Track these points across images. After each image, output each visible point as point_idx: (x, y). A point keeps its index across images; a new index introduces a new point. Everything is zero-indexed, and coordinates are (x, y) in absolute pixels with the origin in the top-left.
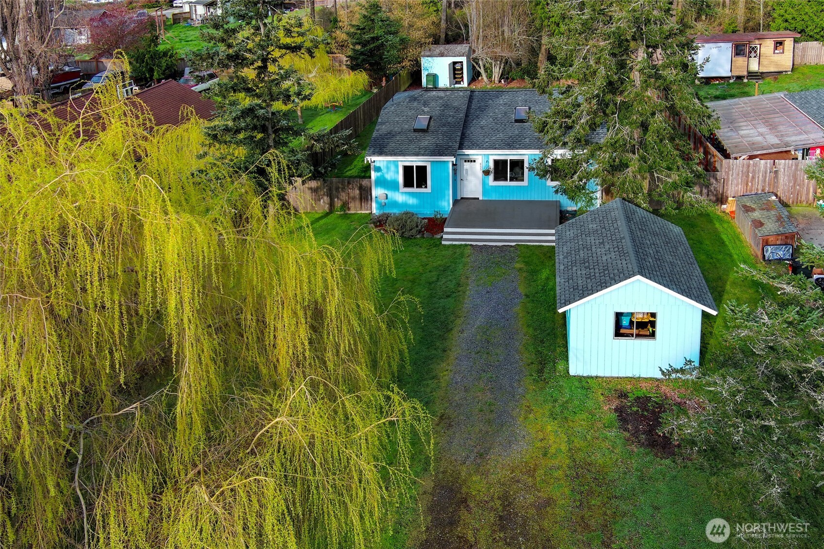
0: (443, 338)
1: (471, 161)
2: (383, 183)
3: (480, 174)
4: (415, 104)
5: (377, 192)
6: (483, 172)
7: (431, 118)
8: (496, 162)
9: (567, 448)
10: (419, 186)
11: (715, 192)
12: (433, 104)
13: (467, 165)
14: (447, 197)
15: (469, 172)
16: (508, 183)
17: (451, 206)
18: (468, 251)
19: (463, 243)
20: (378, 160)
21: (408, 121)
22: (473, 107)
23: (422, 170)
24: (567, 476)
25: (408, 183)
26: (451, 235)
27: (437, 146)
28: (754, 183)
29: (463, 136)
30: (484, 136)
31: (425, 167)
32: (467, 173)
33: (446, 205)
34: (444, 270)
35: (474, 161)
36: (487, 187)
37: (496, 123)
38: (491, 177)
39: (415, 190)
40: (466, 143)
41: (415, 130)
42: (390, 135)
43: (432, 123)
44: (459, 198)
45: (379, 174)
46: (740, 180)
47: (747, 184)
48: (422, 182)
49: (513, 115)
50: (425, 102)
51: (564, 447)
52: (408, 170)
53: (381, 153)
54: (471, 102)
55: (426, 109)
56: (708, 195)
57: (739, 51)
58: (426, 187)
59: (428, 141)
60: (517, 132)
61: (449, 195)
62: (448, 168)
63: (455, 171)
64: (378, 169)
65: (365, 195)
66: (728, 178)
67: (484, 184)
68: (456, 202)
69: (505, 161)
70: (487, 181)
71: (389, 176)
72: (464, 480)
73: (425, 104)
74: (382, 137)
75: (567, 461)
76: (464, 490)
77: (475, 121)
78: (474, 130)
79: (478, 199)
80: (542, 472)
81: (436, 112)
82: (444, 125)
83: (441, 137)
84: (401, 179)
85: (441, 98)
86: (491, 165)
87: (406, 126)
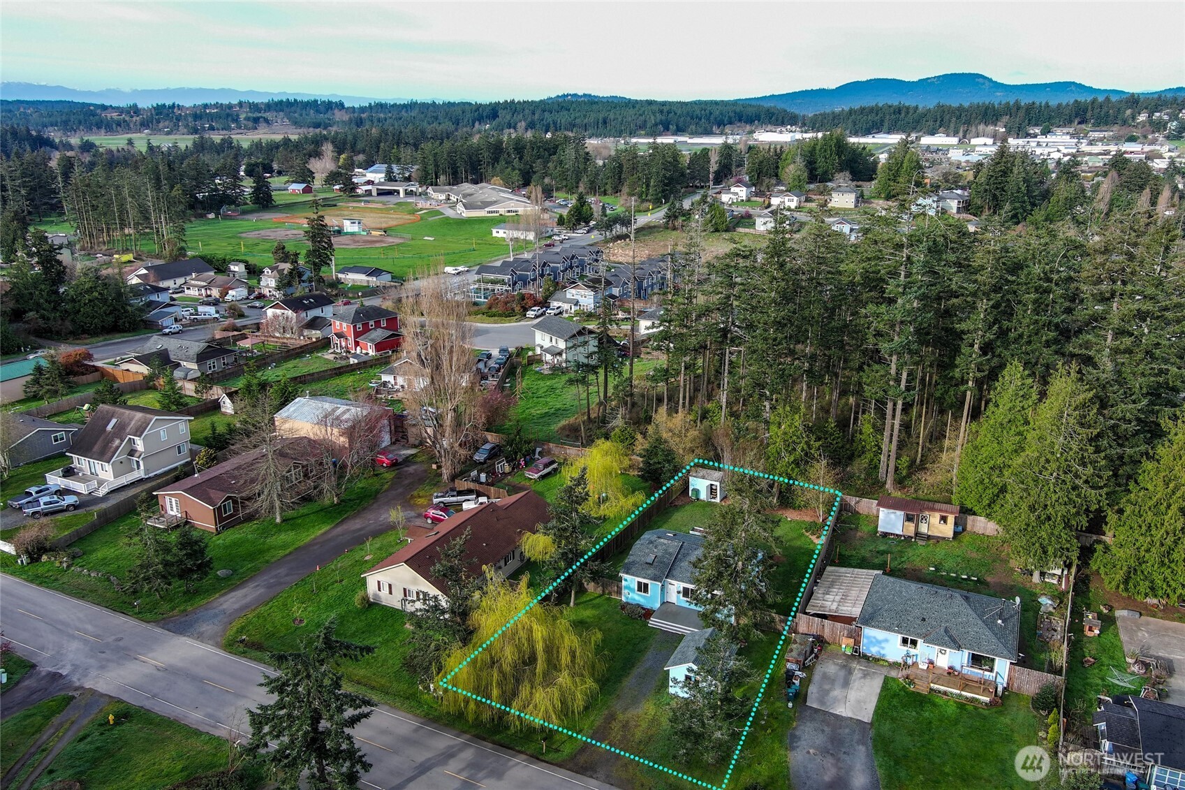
0: (630, 669)
2: (627, 587)
4: (651, 546)
5: (625, 591)
6: (677, 591)
7: (656, 557)
8: (684, 588)
12: (660, 547)
13: (669, 587)
14: (657, 600)
15: (670, 590)
17: (659, 605)
18: (658, 632)
19: (659, 628)
20: (625, 576)
21: (643, 557)
23: (646, 586)
25: (639, 590)
26: (654, 622)
27: (655, 575)
29: (670, 571)
31: (648, 584)
33: (657, 605)
34: (644, 639)
35: (673, 585)
36: (679, 598)
37: (688, 566)
38: (681, 595)
39: (643, 593)
40: (670, 576)
41: (647, 563)
42: (633, 563)
43: (656, 560)
44: (664, 601)
45: (626, 583)
48: (646, 591)
50: (656, 545)
52: (639, 583)
53: (627, 573)
55: (655, 550)
57: (909, 518)
58: (648, 593)
59: (651, 571)
61: (659, 599)
63: (663, 588)
64: (626, 580)
65: (619, 592)
67: (677, 597)
68: (663, 603)
69: (689, 589)
70: (679, 596)
71: (632, 586)
73: (656, 547)
74: (630, 563)
77: (678, 562)
78: (676, 569)
79: (675, 604)
81: (660, 553)
82: (662, 563)
83: (658, 570)
84: (636, 587)
85: (665, 544)
86: (682, 589)
87: (642, 560)
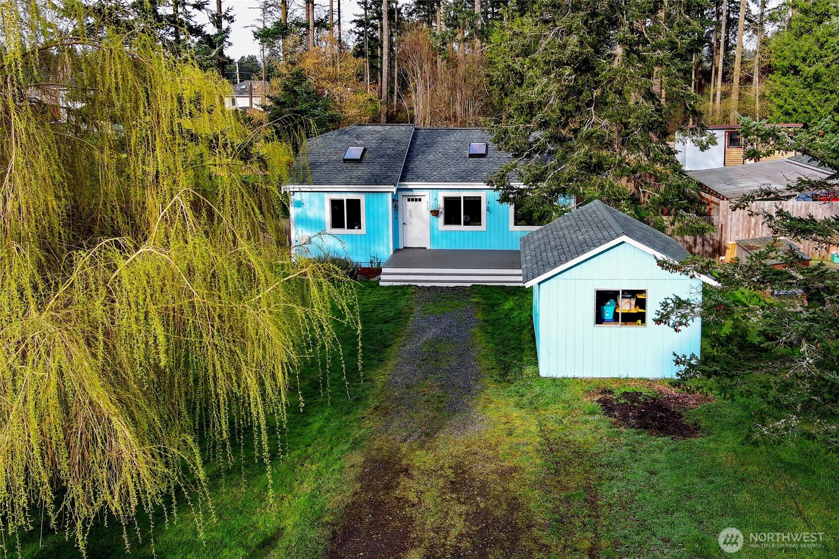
1: (416, 200)
3: (427, 215)
4: (346, 137)
5: (297, 233)
6: (431, 211)
7: (365, 150)
8: (447, 200)
9: (539, 429)
10: (351, 227)
11: (711, 242)
12: (367, 137)
13: (410, 205)
14: (385, 241)
15: (414, 214)
16: (462, 227)
17: (391, 252)
18: (412, 290)
19: (407, 284)
20: (299, 191)
21: (336, 153)
22: (418, 143)
23: (354, 205)
24: (538, 451)
25: (337, 222)
26: (390, 276)
27: (373, 175)
28: (757, 231)
29: (406, 170)
30: (431, 170)
31: (359, 201)
32: (411, 215)
35: (420, 200)
36: (435, 232)
37: (445, 158)
38: (441, 218)
39: (345, 231)
40: (409, 176)
41: (345, 161)
42: (314, 165)
43: (366, 154)
44: (401, 247)
45: (299, 210)
46: (741, 227)
47: (749, 231)
48: (355, 222)
49: (467, 151)
50: (358, 135)
51: (534, 428)
52: (336, 205)
53: (302, 183)
54: (416, 139)
55: (359, 142)
56: (703, 245)
57: (733, 140)
58: (360, 228)
60: (472, 166)
61: (388, 237)
62: (387, 202)
63: (396, 207)
64: (299, 206)
66: (726, 223)
67: (432, 228)
68: (396, 251)
69: (458, 199)
70: (435, 225)
71: (312, 214)
72: (404, 455)
73: (358, 137)
75: (539, 439)
76: (405, 462)
77: (420, 156)
78: (419, 164)
79: (425, 248)
80: (506, 447)
81: (373, 144)
82: (382, 156)
83: (378, 167)
84: (327, 216)
85: (379, 132)
86: (441, 204)
87: (335, 158)
